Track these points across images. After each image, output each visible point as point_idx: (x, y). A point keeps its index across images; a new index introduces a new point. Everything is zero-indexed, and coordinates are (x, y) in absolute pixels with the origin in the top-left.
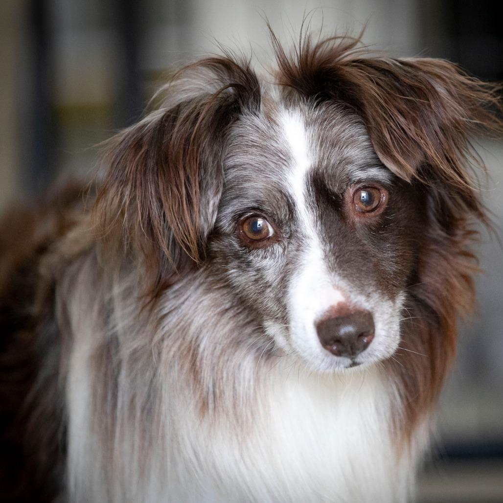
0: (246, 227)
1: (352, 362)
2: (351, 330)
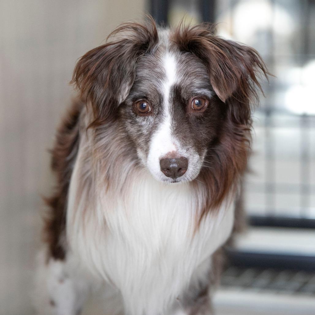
0: (138, 106)
1: (174, 180)
2: (175, 165)
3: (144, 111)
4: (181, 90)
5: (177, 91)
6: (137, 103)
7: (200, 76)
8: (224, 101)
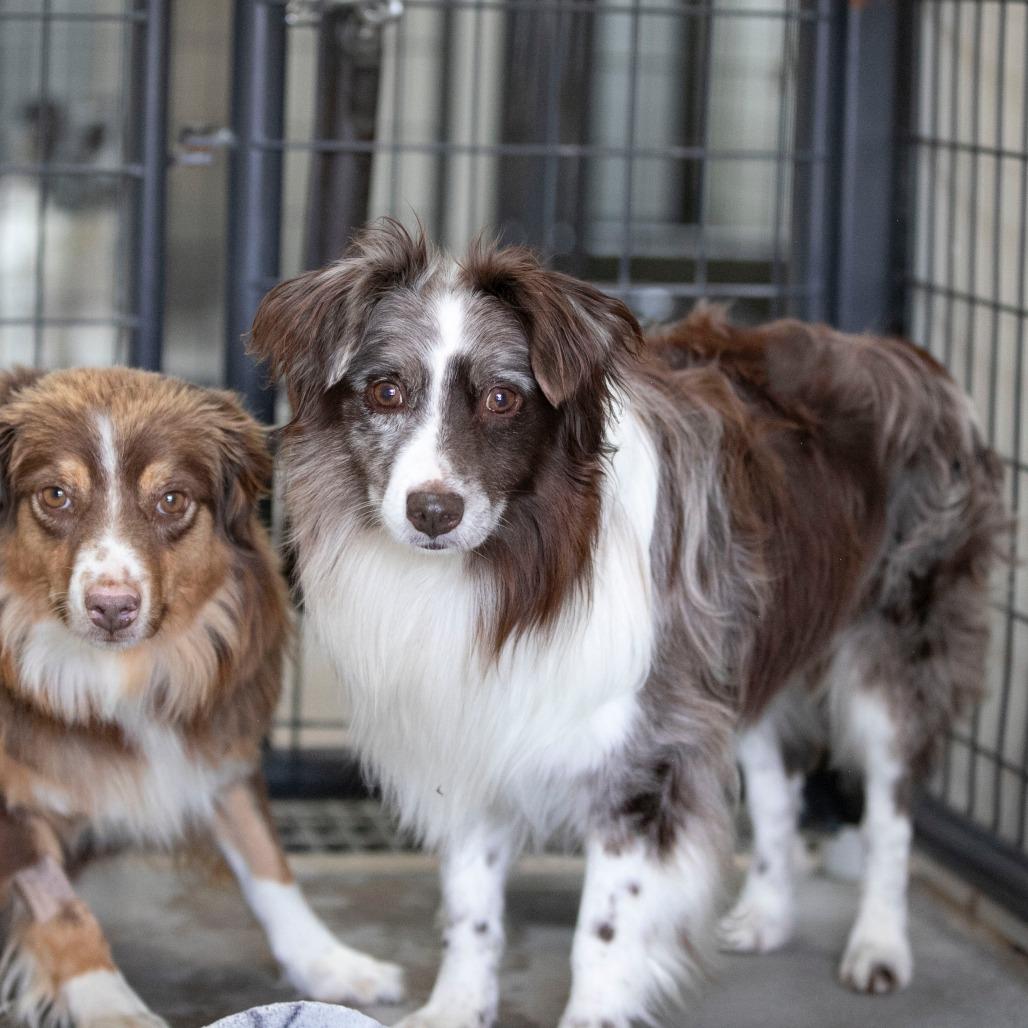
0: (378, 391)
1: (432, 542)
2: (438, 508)
3: (387, 404)
4: (470, 366)
5: (461, 369)
6: (376, 385)
7: (508, 344)
8: (556, 406)
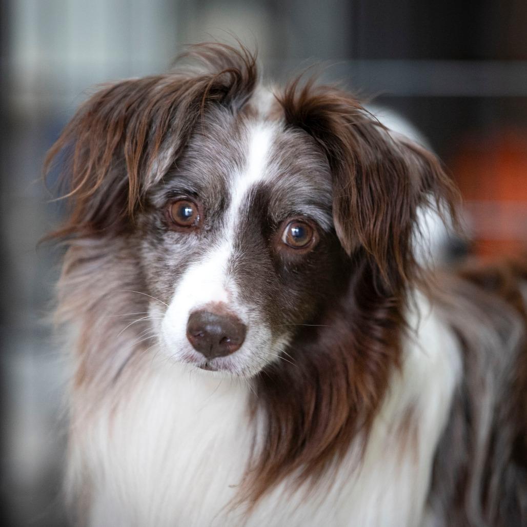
6: (174, 203)
8: (349, 252)
